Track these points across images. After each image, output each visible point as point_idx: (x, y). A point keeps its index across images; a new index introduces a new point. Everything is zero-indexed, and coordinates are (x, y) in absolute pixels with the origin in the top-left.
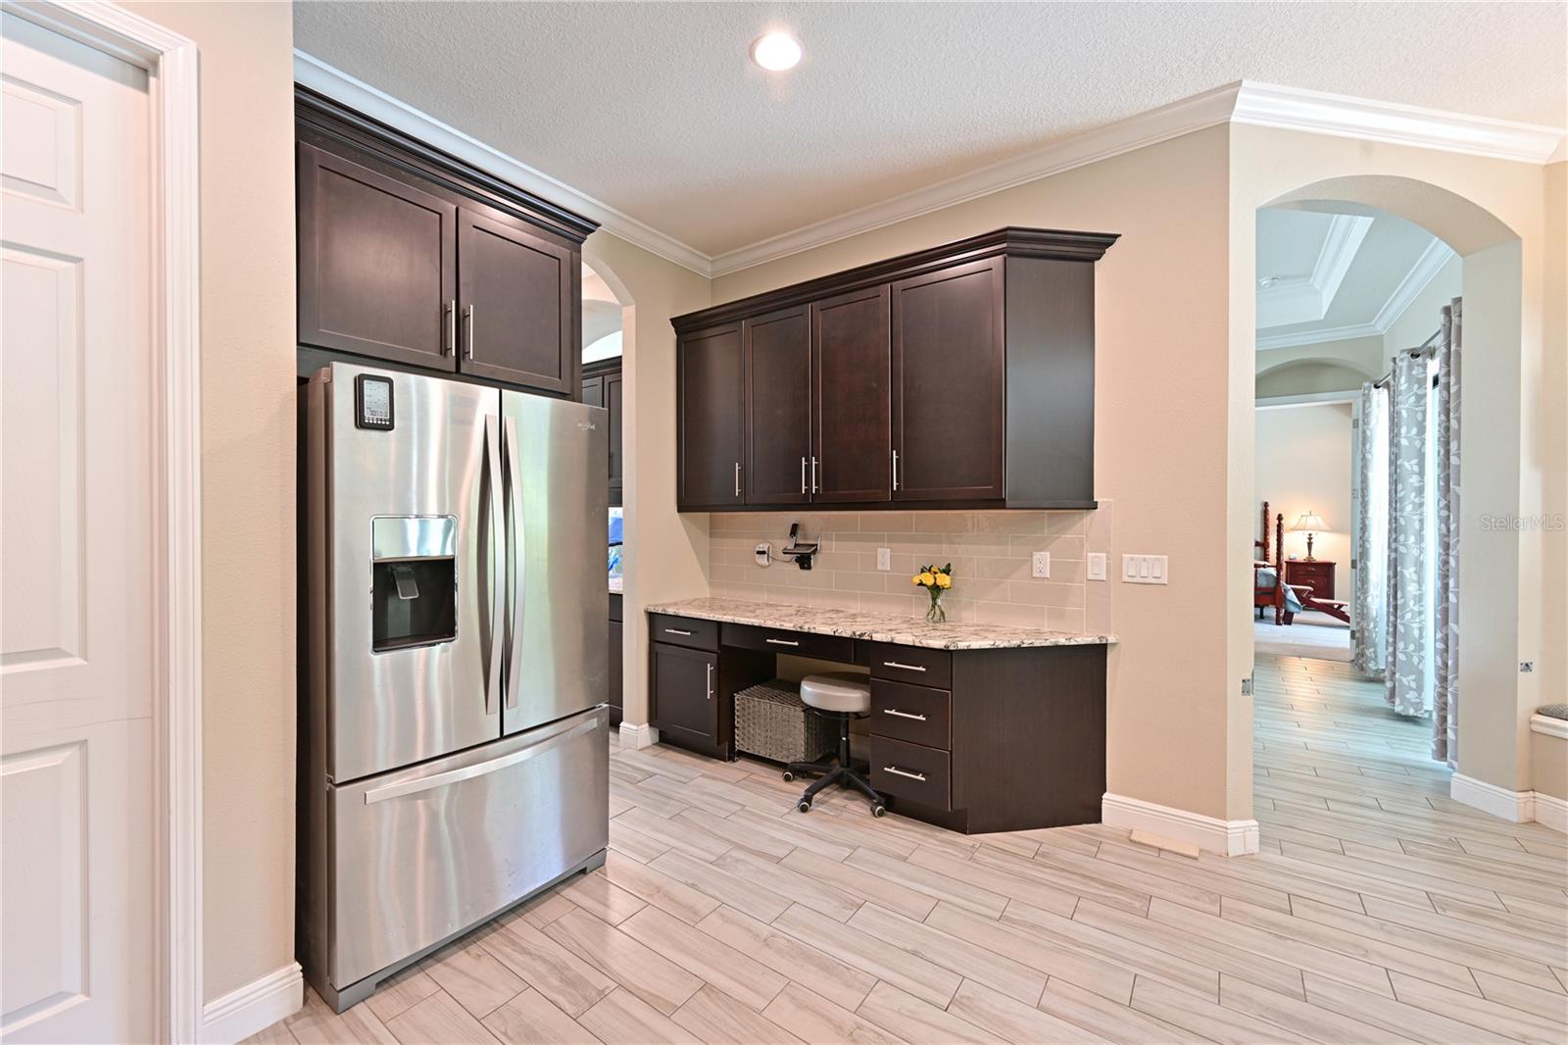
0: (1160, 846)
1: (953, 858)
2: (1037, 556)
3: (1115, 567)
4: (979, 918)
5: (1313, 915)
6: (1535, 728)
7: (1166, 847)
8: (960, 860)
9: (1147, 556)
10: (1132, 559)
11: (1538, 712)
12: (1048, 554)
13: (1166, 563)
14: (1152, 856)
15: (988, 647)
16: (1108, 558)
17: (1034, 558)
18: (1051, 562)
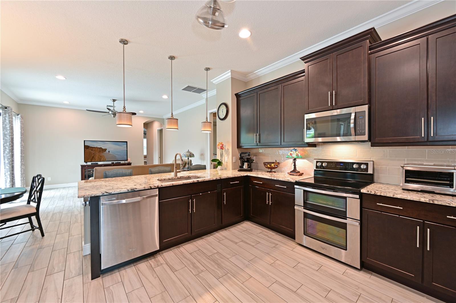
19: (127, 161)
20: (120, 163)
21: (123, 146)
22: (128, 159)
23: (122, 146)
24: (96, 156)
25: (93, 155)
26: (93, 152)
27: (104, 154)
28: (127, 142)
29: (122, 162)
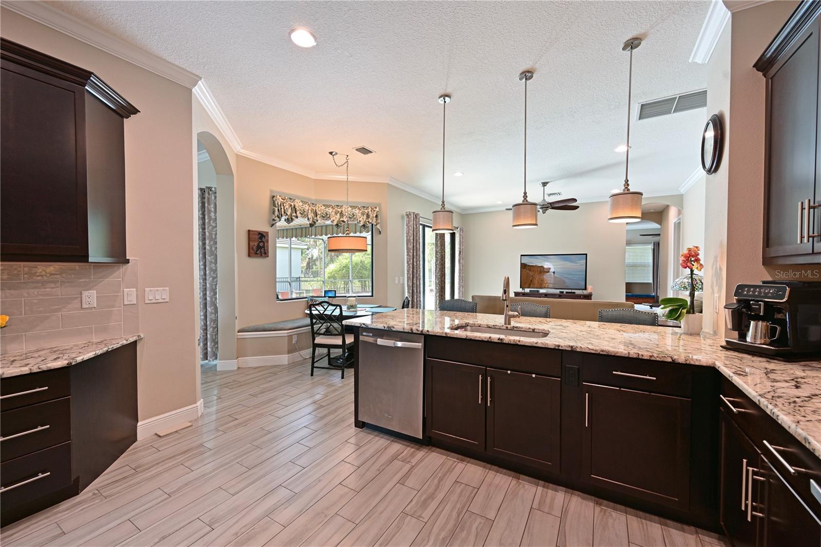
0: (175, 430)
1: (94, 506)
2: (85, 294)
3: (141, 296)
4: (162, 503)
5: (241, 416)
6: (238, 337)
7: (178, 429)
8: (100, 503)
9: (158, 288)
10: (150, 291)
11: (238, 332)
12: (95, 291)
13: (168, 292)
14: (177, 436)
15: (93, 356)
16: (137, 291)
17: (84, 296)
18: (97, 297)
19: (584, 291)
20: (575, 293)
21: (580, 262)
22: (587, 286)
23: (576, 263)
24: (535, 279)
25: (531, 279)
26: (531, 273)
27: (546, 277)
28: (586, 254)
29: (578, 292)
